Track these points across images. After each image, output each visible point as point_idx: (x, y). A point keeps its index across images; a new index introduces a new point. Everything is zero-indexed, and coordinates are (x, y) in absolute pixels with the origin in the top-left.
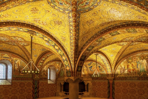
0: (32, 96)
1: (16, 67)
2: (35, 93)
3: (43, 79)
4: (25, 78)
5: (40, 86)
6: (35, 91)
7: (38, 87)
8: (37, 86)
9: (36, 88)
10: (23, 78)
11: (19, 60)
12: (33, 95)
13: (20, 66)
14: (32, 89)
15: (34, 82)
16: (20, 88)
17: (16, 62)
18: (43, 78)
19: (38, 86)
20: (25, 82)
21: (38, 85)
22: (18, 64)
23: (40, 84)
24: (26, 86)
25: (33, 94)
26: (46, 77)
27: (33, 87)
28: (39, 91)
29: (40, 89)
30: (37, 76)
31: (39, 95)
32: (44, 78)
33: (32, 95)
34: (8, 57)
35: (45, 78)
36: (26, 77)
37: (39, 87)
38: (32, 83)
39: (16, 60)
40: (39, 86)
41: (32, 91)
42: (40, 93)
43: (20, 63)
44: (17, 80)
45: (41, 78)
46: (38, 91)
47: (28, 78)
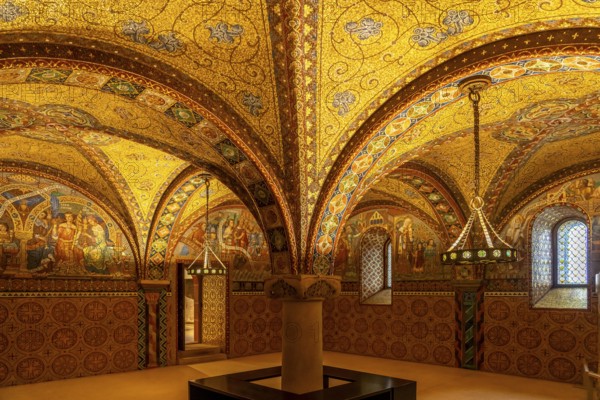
0: (454, 354)
1: (400, 248)
2: (467, 346)
3: (505, 283)
4: (426, 281)
5: (486, 317)
6: (464, 337)
7: (478, 319)
8: (475, 317)
9: (471, 322)
10: (420, 281)
11: (408, 220)
12: (457, 353)
13: (411, 239)
14: (453, 326)
15: (460, 298)
16: (415, 319)
17: (401, 229)
18: (503, 277)
19: (478, 314)
20: (430, 297)
21: (479, 310)
22: (407, 234)
23: (486, 308)
24: (431, 314)
25: (459, 346)
26: (522, 275)
27: (457, 320)
28: (486, 338)
29: (486, 329)
30: (465, 274)
31: (486, 358)
32: (509, 280)
33: (453, 350)
34: (381, 217)
35: (516, 280)
36: (432, 278)
37: (482, 321)
38: (453, 303)
39: (401, 223)
40: (482, 315)
41: (454, 335)
42: (489, 348)
43: (410, 230)
44: (406, 290)
45: (495, 280)
46: (478, 338)
47: (439, 281)
